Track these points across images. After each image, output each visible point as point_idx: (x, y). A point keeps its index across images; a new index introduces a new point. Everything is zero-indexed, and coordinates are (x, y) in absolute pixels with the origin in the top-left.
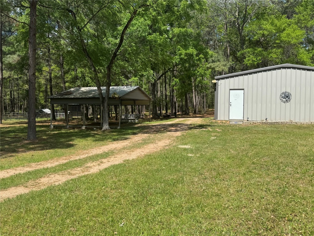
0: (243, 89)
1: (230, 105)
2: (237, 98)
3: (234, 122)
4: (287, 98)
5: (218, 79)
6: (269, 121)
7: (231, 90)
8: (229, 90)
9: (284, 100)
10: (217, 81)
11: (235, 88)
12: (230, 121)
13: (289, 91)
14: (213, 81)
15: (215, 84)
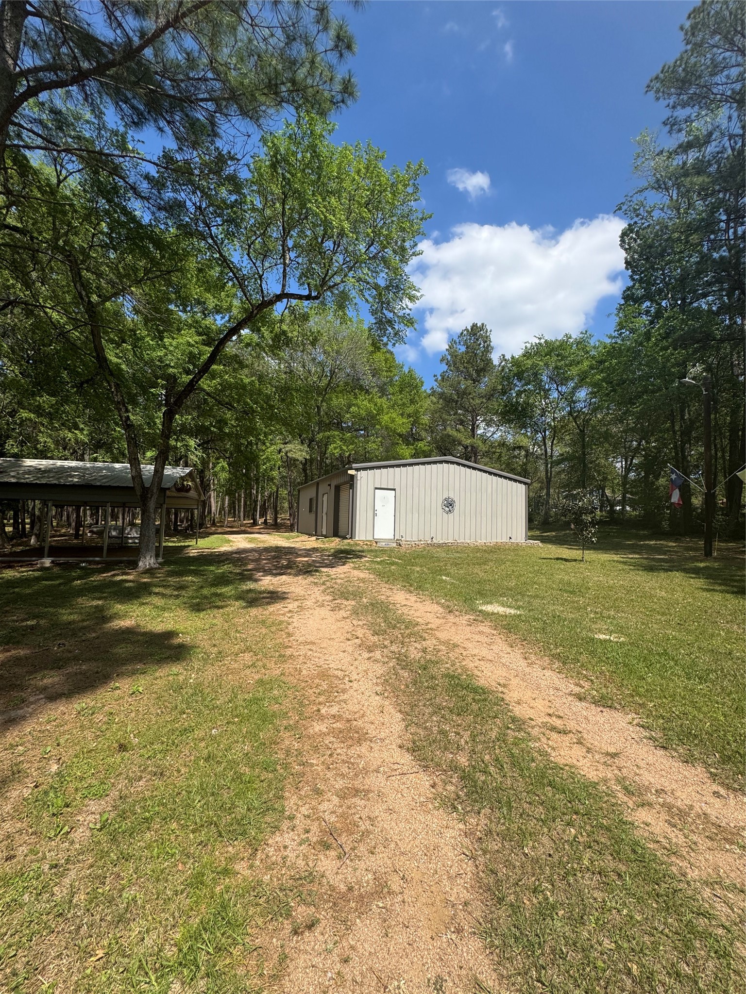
0: (394, 490)
1: (375, 515)
2: (385, 502)
4: (450, 507)
5: (357, 470)
6: (436, 541)
7: (376, 488)
8: (373, 489)
9: (447, 509)
10: (356, 473)
11: (383, 487)
12: (376, 541)
13: (452, 496)
14: (350, 472)
15: (352, 476)
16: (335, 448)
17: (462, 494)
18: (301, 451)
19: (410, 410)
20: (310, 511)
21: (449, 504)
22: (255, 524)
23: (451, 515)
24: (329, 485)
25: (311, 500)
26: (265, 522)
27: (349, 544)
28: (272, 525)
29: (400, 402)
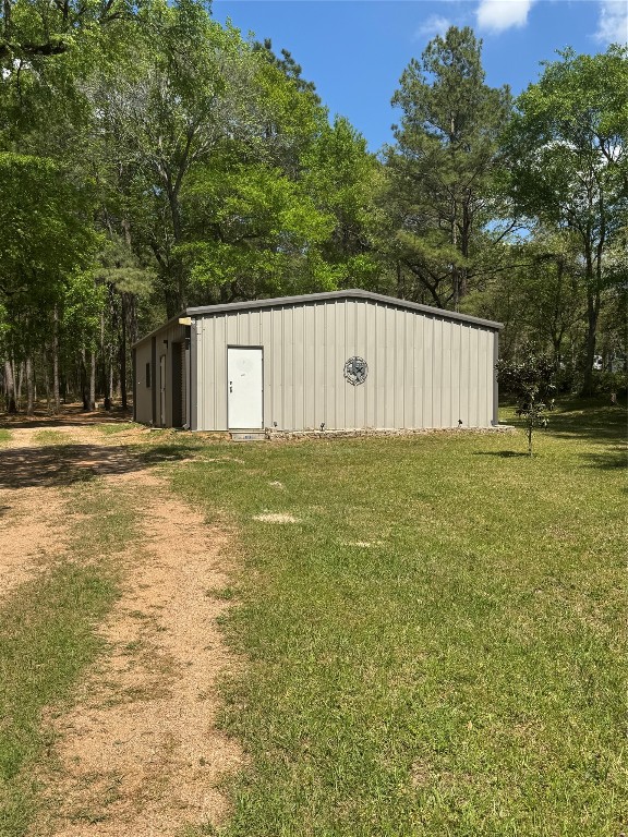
0: (261, 348)
1: (229, 390)
2: (245, 370)
3: (243, 436)
4: (359, 374)
5: (196, 317)
6: (329, 430)
7: (230, 347)
8: (224, 347)
9: (353, 377)
10: (193, 322)
11: (242, 344)
12: (231, 432)
13: (361, 355)
14: (182, 321)
15: (188, 328)
16: (202, 273)
17: (381, 351)
18: (141, 279)
19: (338, 197)
20: (148, 386)
21: (357, 370)
22: (86, 408)
23: (360, 388)
24: (166, 342)
25: (148, 365)
26: (108, 404)
27: (184, 438)
28: (118, 409)
29: (319, 184)
